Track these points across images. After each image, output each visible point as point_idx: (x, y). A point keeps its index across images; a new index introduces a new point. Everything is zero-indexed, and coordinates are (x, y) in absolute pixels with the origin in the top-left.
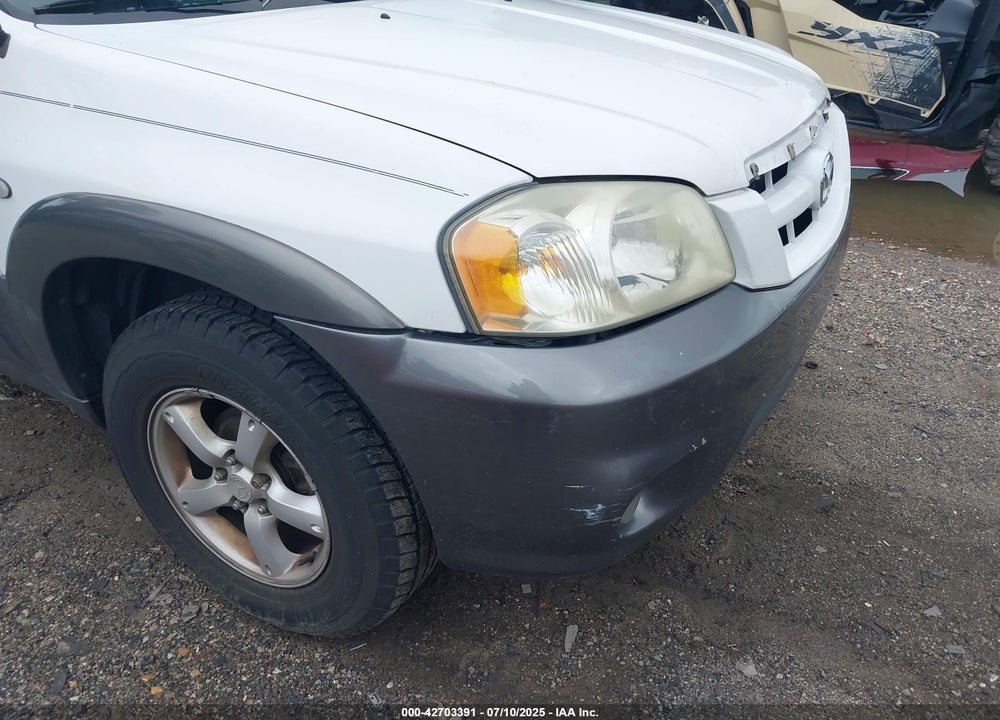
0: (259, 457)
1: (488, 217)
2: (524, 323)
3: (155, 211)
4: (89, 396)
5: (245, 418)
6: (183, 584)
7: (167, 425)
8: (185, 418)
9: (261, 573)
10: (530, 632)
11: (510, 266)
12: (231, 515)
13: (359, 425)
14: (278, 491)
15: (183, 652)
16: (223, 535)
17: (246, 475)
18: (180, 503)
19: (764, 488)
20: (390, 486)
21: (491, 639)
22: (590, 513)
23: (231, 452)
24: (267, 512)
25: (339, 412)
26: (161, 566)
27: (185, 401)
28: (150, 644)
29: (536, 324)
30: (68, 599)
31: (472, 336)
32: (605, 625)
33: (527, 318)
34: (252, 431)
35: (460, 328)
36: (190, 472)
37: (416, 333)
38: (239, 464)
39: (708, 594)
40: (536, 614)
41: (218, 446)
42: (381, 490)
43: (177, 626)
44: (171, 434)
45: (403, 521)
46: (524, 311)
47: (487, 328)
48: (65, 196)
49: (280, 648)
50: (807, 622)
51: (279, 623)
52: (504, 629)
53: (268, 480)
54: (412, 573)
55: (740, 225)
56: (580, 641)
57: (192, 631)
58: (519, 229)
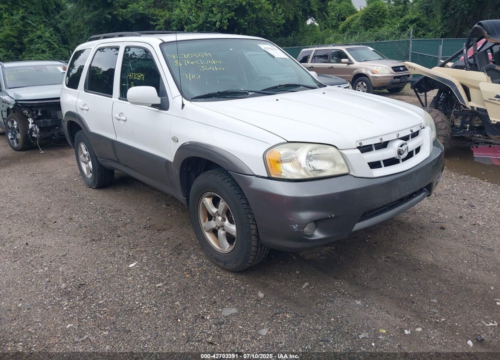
0: (223, 212)
1: (276, 150)
2: (281, 175)
3: (212, 148)
4: (187, 197)
5: (221, 200)
6: (200, 255)
7: (203, 204)
8: (208, 201)
9: (220, 249)
10: (294, 282)
11: (280, 162)
12: (215, 232)
13: (245, 202)
14: (227, 223)
15: (196, 269)
16: (213, 239)
17: (220, 218)
18: (203, 227)
19: (396, 261)
20: (251, 220)
21: (281, 281)
22: (294, 227)
23: (217, 212)
24: (224, 230)
25: (241, 199)
26: (196, 250)
27: (208, 197)
28: (189, 266)
29: (285, 176)
30: (171, 254)
31: (269, 178)
32: (318, 284)
33: (282, 174)
34: (222, 204)
35: (266, 176)
36: (207, 219)
37: (257, 176)
38: (219, 215)
39: (357, 284)
40: (298, 278)
41: (214, 210)
42: (249, 221)
43: (196, 264)
44: (204, 207)
45: (254, 231)
46: (281, 172)
47: (272, 176)
48: (190, 142)
49: (222, 273)
50: (387, 296)
51: (222, 265)
52: (286, 280)
53: (225, 220)
54: (256, 249)
55: (350, 158)
56: (308, 287)
57: (200, 265)
58: (282, 152)
